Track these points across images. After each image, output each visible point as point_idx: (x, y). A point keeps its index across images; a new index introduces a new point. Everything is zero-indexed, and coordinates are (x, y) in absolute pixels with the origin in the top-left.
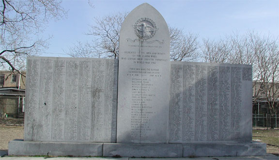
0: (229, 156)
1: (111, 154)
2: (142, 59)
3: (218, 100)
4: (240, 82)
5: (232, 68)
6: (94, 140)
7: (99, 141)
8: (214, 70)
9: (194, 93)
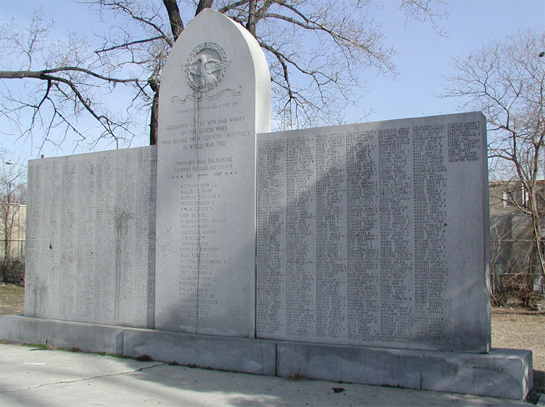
0: (398, 387)
1: (135, 353)
2: (198, 138)
3: (378, 224)
4: (443, 169)
5: (416, 129)
6: (120, 322)
7: (127, 322)
8: (365, 144)
9: (312, 208)
